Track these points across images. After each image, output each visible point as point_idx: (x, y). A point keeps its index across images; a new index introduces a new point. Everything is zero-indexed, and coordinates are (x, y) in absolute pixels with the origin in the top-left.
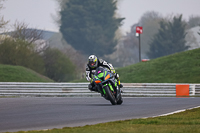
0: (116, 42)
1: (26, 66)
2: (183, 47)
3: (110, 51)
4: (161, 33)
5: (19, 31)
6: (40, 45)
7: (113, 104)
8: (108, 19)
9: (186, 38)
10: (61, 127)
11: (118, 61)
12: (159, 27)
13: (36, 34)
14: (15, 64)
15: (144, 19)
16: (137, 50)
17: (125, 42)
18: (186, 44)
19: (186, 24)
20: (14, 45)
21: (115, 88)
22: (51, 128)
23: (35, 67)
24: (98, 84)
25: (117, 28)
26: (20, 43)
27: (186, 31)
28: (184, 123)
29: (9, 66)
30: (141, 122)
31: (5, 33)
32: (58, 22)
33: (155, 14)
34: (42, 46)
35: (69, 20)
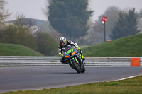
0: (88, 28)
1: (24, 45)
2: (135, 31)
3: (84, 34)
4: (120, 22)
5: (19, 20)
6: (34, 30)
7: (78, 72)
8: (82, 11)
9: (138, 25)
10: (49, 88)
11: (89, 41)
12: (119, 17)
13: (31, 22)
14: (16, 43)
15: (107, 12)
16: (103, 33)
17: (94, 27)
18: (138, 29)
19: (138, 15)
20: (16, 30)
21: (79, 61)
22: (41, 89)
23: (31, 45)
24: (67, 58)
25: (89, 18)
26: (20, 28)
27: (138, 20)
28: (136, 85)
29: (12, 45)
30: (106, 84)
31: (9, 22)
32: (47, 14)
33: (116, 8)
34: (36, 31)
35: (55, 12)
